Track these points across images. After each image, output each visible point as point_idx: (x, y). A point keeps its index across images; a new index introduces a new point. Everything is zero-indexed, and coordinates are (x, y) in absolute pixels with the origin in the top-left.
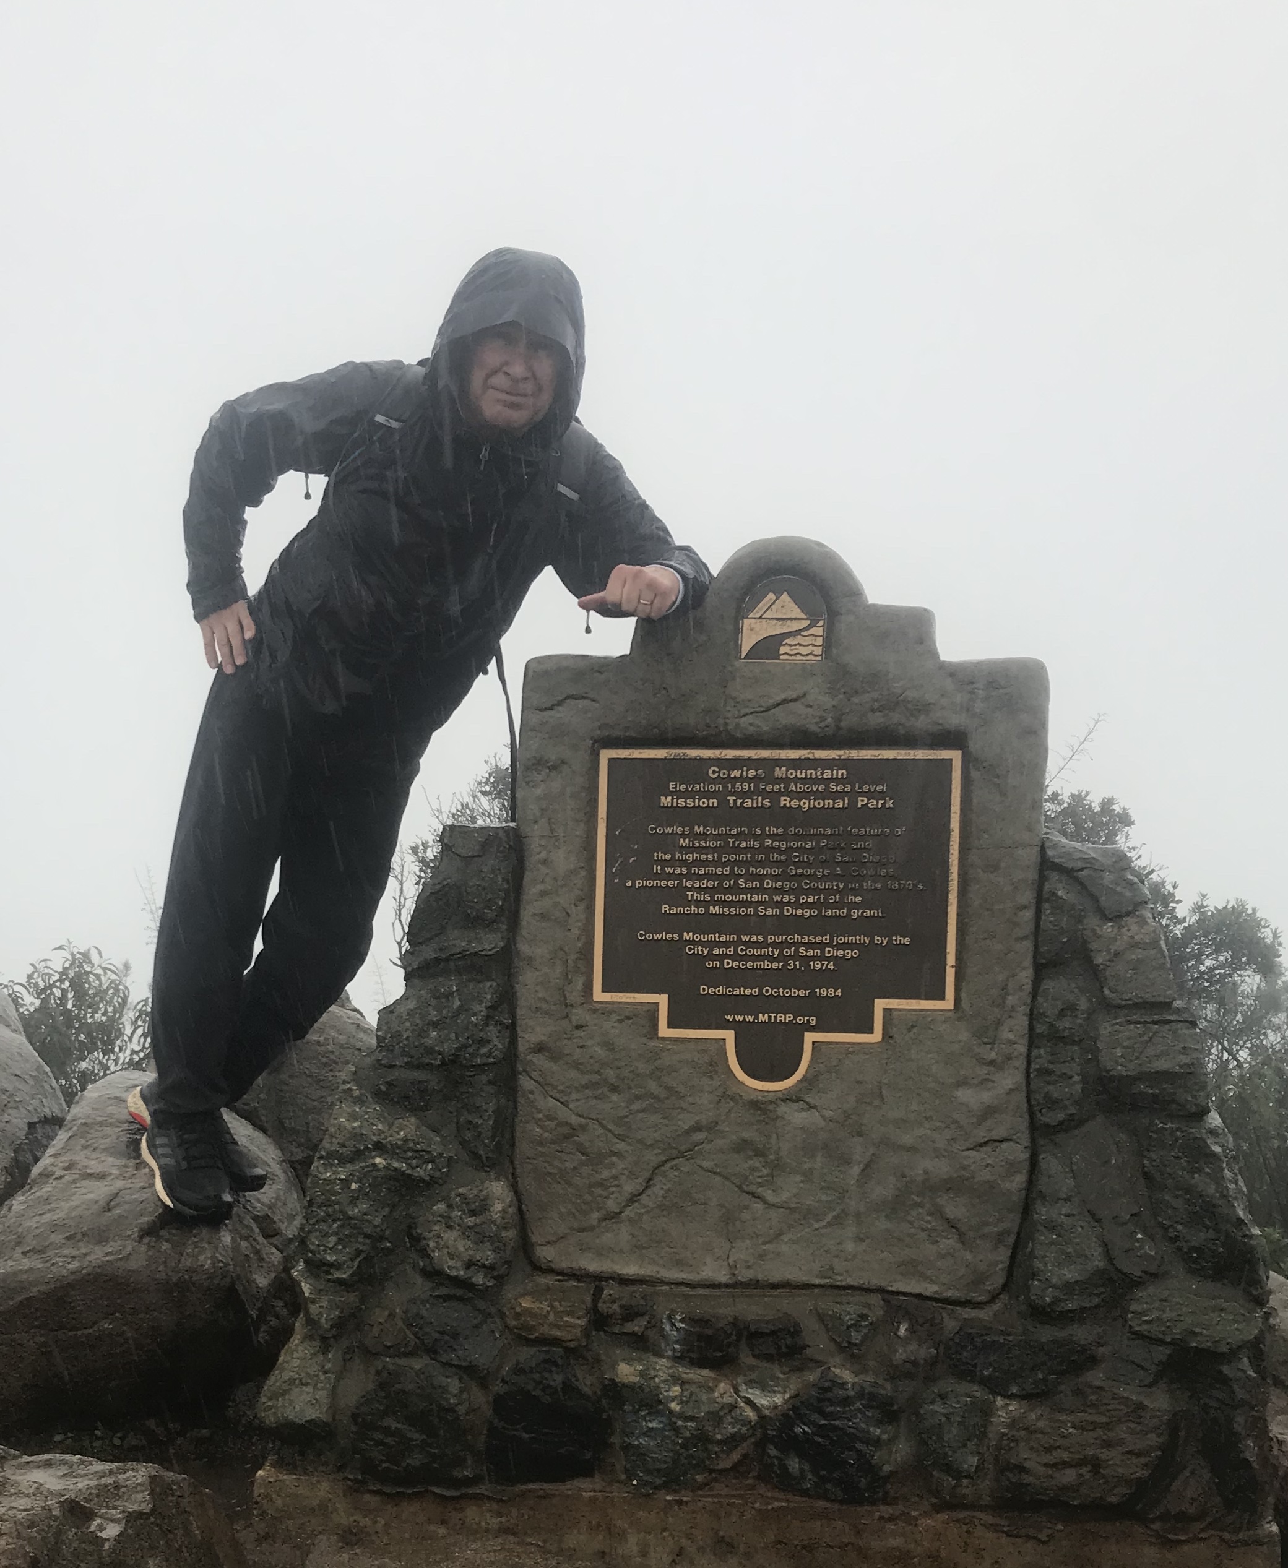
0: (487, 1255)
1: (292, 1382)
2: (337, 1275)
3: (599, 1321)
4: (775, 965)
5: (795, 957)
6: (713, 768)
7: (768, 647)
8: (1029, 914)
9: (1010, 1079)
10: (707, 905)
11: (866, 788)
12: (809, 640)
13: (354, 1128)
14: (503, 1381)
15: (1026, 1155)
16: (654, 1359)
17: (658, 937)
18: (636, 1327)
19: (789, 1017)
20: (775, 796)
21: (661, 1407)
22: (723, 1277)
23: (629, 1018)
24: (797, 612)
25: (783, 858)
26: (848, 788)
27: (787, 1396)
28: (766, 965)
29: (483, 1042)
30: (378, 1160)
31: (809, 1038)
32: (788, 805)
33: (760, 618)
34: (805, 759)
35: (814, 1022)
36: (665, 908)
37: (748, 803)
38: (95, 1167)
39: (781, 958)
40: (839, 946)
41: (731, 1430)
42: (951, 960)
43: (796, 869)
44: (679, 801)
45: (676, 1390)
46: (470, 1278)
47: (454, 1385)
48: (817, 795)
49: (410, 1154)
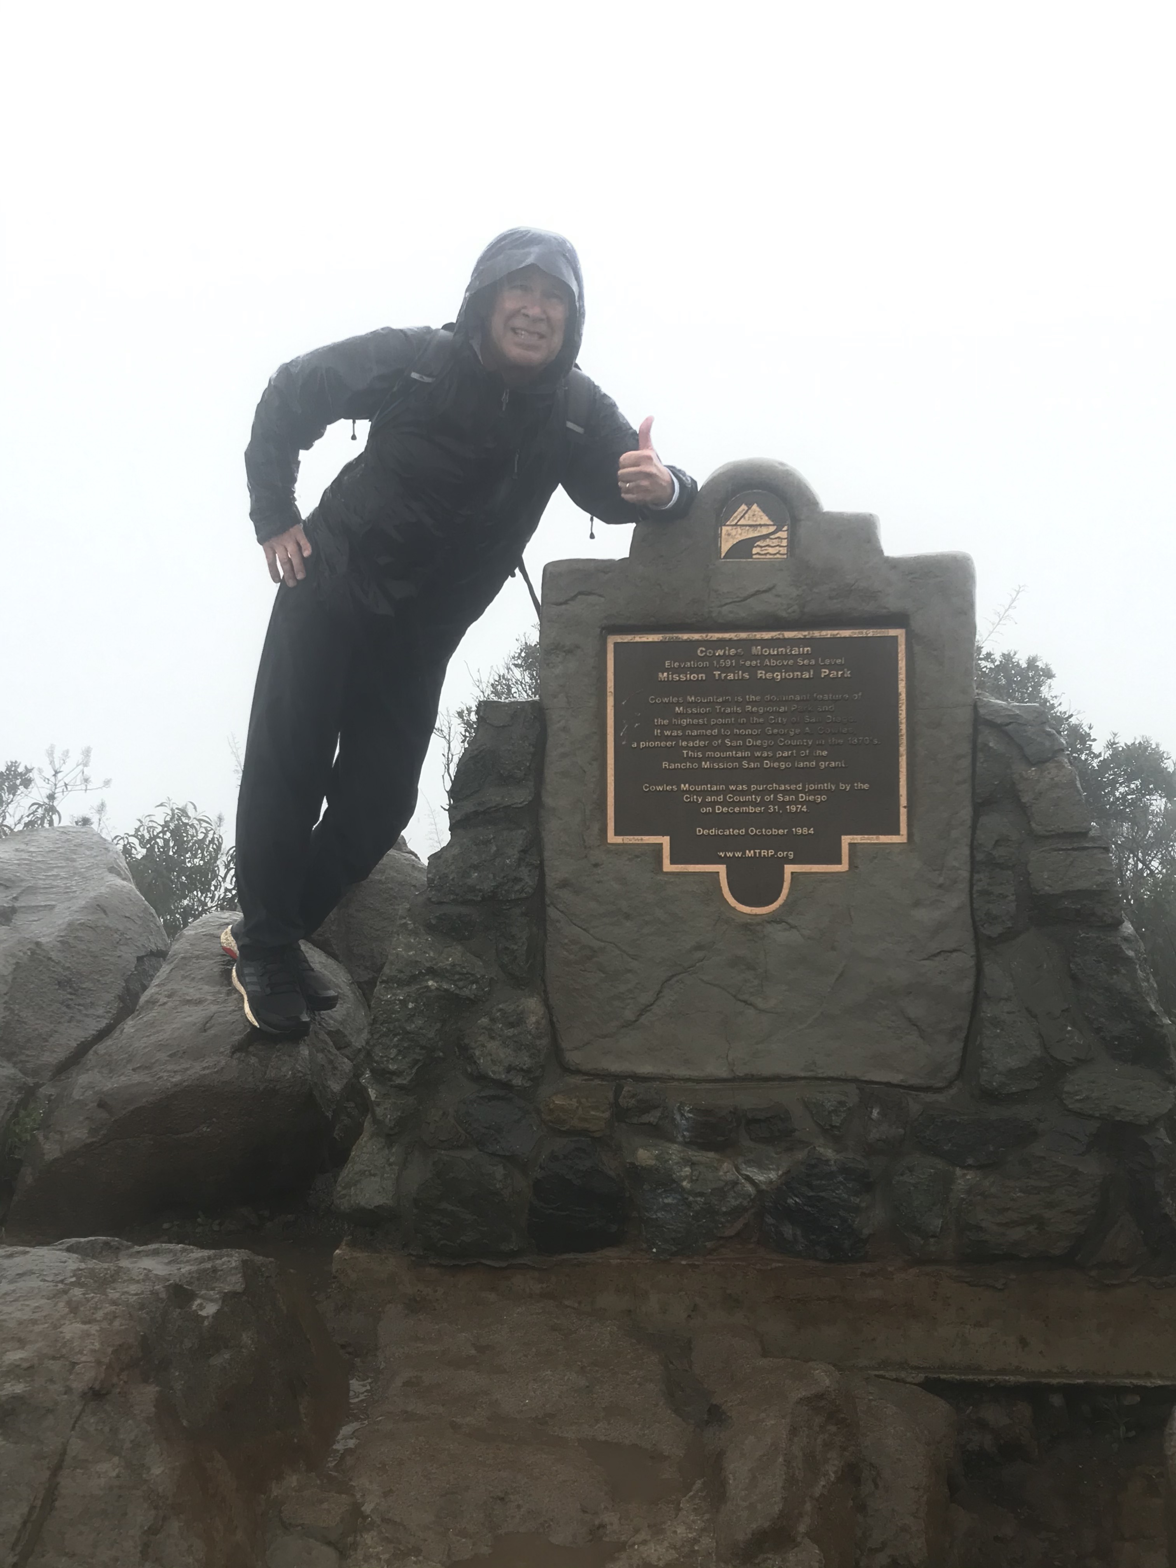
0: (525, 1060)
1: (362, 1173)
2: (398, 1081)
3: (620, 1114)
4: (758, 810)
5: (774, 802)
6: (701, 649)
7: (743, 548)
8: (966, 763)
9: (957, 899)
10: (699, 760)
11: (827, 662)
12: (776, 542)
13: (410, 956)
14: (541, 1168)
15: (972, 963)
16: (668, 1145)
17: (660, 788)
18: (652, 1117)
19: (771, 852)
20: (752, 670)
21: (675, 1185)
22: (724, 1073)
23: (637, 857)
24: (765, 520)
25: (761, 720)
26: (813, 662)
27: (780, 1173)
28: (751, 809)
29: (517, 880)
30: (430, 983)
31: (789, 869)
32: (764, 677)
33: (736, 525)
34: (776, 639)
35: (792, 856)
36: (665, 765)
37: (731, 676)
38: (193, 993)
39: (763, 803)
40: (810, 793)
41: (734, 1203)
42: (903, 801)
43: (772, 730)
44: (674, 676)
45: (687, 1170)
46: (510, 1080)
47: (499, 1171)
48: (788, 668)
49: (457, 977)
